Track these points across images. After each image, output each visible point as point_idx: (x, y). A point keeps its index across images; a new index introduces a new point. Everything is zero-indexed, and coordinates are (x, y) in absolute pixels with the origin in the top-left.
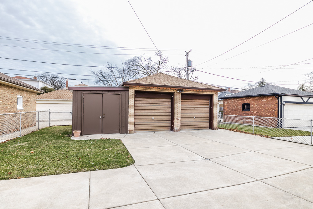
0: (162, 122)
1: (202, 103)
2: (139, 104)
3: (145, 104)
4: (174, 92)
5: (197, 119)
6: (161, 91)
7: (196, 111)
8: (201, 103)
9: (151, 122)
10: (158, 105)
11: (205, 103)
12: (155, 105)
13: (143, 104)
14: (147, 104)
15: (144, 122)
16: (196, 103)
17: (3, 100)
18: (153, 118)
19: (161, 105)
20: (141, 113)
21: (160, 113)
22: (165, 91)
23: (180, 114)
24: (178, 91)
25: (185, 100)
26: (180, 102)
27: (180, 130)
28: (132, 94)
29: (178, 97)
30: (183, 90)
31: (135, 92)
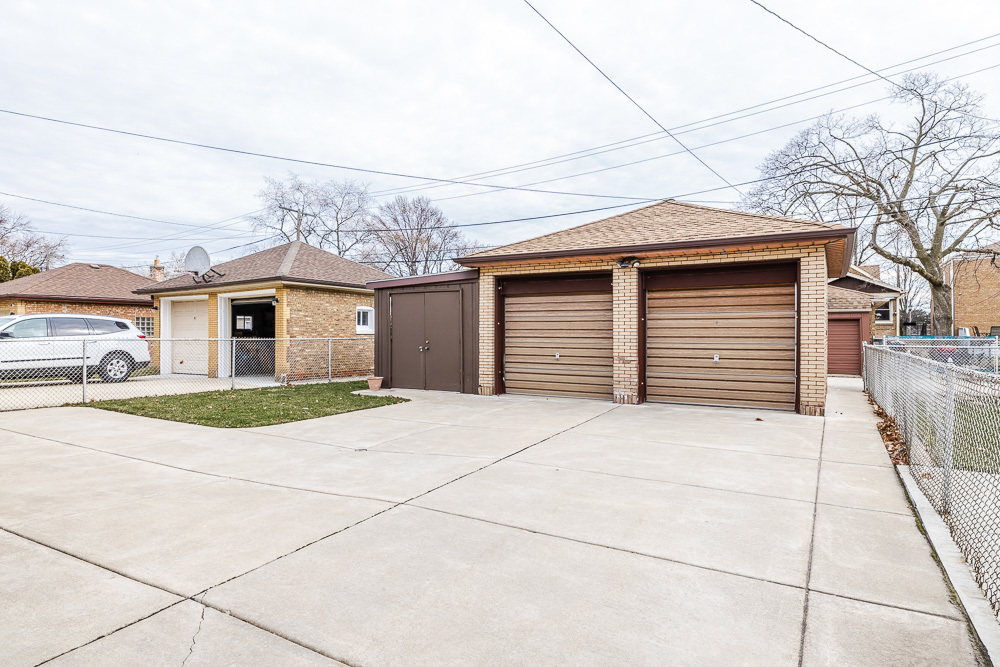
0: (586, 370)
1: (754, 299)
2: (518, 314)
3: (534, 314)
4: (610, 268)
5: (726, 363)
6: (567, 270)
7: (721, 333)
8: (748, 299)
9: (551, 367)
10: (571, 314)
11: (770, 300)
12: (563, 314)
13: (527, 314)
14: (540, 314)
15: (532, 366)
16: (722, 301)
17: (316, 316)
18: (557, 357)
19: (583, 314)
20: (524, 340)
21: (579, 341)
22: (577, 269)
23: (635, 344)
24: (623, 261)
25: (672, 294)
26: (635, 301)
27: (635, 400)
28: (486, 288)
29: (626, 284)
30: (639, 260)
31: (500, 281)
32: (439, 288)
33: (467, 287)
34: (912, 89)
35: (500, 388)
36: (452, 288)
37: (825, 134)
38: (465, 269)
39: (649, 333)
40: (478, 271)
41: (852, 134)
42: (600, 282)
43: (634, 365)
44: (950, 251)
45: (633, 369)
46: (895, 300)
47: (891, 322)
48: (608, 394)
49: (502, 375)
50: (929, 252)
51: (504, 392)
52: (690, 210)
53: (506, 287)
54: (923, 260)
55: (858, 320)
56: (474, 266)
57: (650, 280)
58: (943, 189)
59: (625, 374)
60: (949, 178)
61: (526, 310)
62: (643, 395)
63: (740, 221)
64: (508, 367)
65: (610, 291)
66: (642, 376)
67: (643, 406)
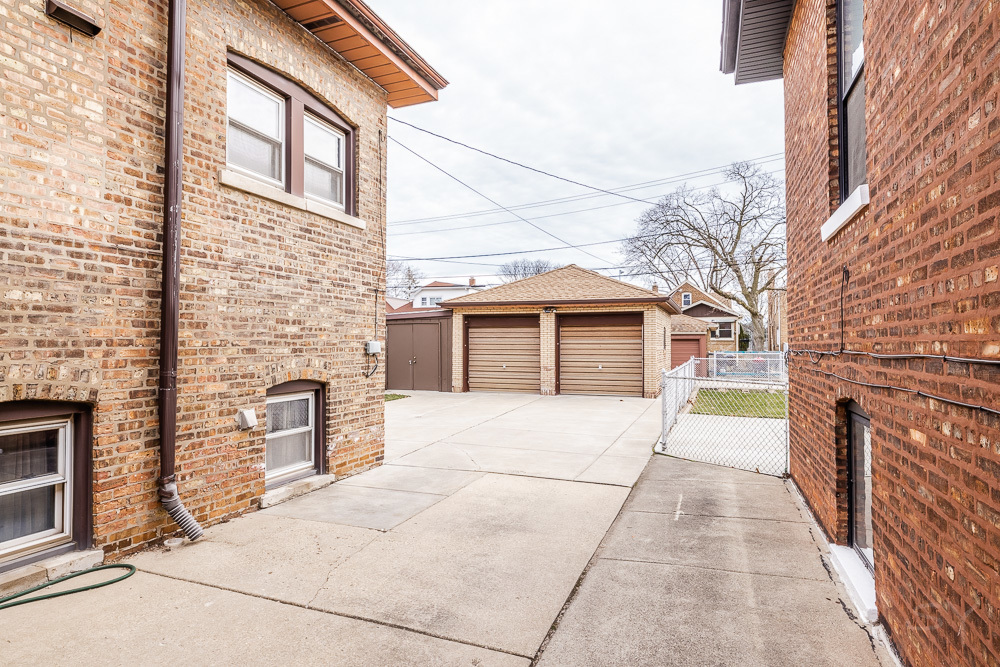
0: (523, 375)
1: (620, 332)
2: (477, 340)
3: (489, 340)
4: (539, 312)
5: (606, 370)
6: (511, 313)
7: (603, 352)
9: (500, 373)
10: (513, 340)
11: (629, 334)
12: (508, 340)
13: (484, 340)
14: (492, 339)
15: (487, 373)
16: (603, 334)
18: (504, 367)
19: (521, 340)
20: (482, 356)
21: (518, 357)
22: (518, 312)
23: (554, 359)
24: (546, 309)
25: (575, 329)
26: (553, 333)
27: (554, 393)
28: (457, 321)
29: (548, 322)
30: (556, 308)
31: (466, 318)
32: (424, 321)
33: (444, 321)
34: (737, 172)
35: (466, 388)
36: (432, 321)
37: (681, 200)
38: (443, 310)
39: (562, 352)
40: (452, 311)
41: (700, 202)
42: (532, 320)
43: (553, 371)
44: (763, 290)
45: (552, 373)
46: (735, 322)
47: (732, 339)
48: (538, 391)
49: (467, 379)
50: (750, 290)
51: (469, 390)
52: (586, 275)
53: (470, 321)
54: (747, 296)
55: (698, 340)
56: (449, 309)
57: (563, 320)
58: (760, 245)
59: (548, 378)
60: (765, 235)
61: (483, 337)
62: (558, 390)
63: (614, 287)
64: (471, 374)
65: (538, 326)
66: (558, 378)
67: (558, 396)
